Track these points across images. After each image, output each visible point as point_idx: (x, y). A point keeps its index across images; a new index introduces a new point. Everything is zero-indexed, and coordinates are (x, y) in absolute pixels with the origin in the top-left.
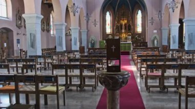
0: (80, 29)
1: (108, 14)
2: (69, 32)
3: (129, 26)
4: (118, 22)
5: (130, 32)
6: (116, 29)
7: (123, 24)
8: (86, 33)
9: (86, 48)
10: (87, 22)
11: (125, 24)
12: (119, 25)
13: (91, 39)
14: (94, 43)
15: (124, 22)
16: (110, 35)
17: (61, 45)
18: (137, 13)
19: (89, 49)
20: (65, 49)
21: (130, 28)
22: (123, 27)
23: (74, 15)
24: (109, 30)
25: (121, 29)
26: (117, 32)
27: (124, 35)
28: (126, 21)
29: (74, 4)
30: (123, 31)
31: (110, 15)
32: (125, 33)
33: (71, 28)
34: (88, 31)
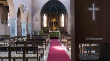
0: (28, 23)
1: (45, 15)
2: (21, 25)
3: (57, 23)
4: (51, 20)
5: (58, 26)
6: (49, 24)
7: (54, 21)
8: (31, 26)
9: (31, 35)
10: (32, 18)
11: (55, 22)
12: (51, 22)
13: (34, 30)
14: (36, 32)
15: (54, 20)
16: (45, 27)
17: (13, 32)
18: (62, 16)
19: (33, 36)
20: (16, 35)
21: (58, 23)
22: (54, 23)
23: (23, 13)
24: (45, 25)
25: (53, 24)
26: (50, 26)
27: (54, 28)
28: (55, 20)
29: (23, 5)
30: (54, 25)
31: (46, 16)
32: (55, 26)
33: (21, 22)
34: (33, 25)
